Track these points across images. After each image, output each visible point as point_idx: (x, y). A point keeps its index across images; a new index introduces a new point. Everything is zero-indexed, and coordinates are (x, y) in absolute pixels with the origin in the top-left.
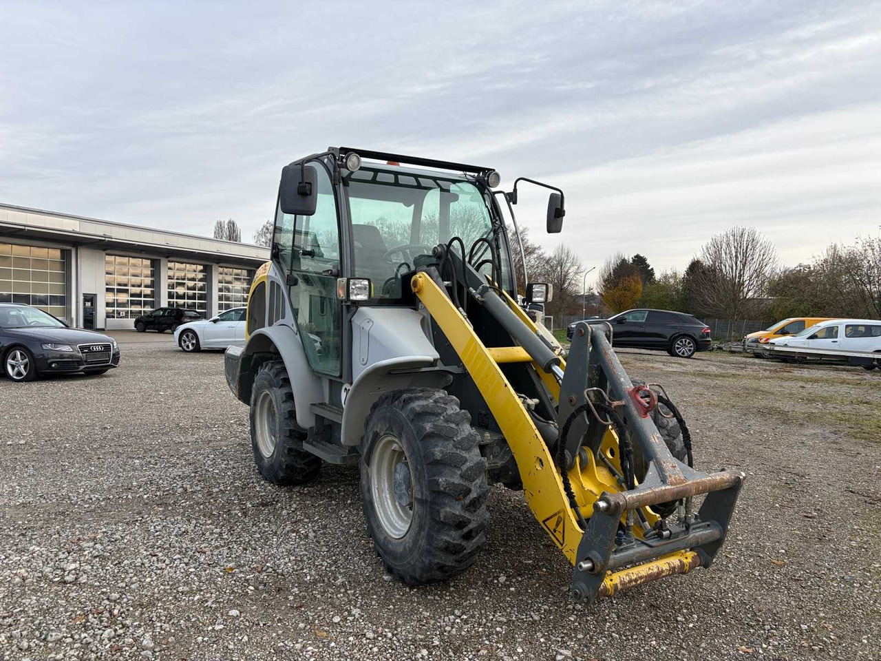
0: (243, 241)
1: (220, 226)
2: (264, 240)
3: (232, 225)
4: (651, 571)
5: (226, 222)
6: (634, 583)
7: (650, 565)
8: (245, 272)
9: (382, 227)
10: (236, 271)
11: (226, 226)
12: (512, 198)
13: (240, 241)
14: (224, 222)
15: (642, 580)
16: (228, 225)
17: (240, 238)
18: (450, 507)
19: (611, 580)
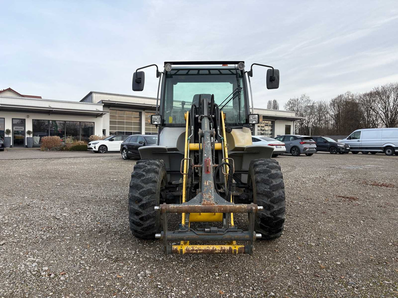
0: (280, 109)
1: (270, 103)
2: (288, 107)
3: (275, 102)
4: (208, 248)
5: (273, 101)
6: (195, 252)
7: (209, 246)
8: (270, 122)
9: (348, 97)
10: (266, 122)
11: (272, 103)
12: (250, 74)
13: (278, 109)
14: (272, 101)
15: (201, 251)
16: (273, 102)
17: (279, 107)
18: (133, 206)
19: (181, 247)
